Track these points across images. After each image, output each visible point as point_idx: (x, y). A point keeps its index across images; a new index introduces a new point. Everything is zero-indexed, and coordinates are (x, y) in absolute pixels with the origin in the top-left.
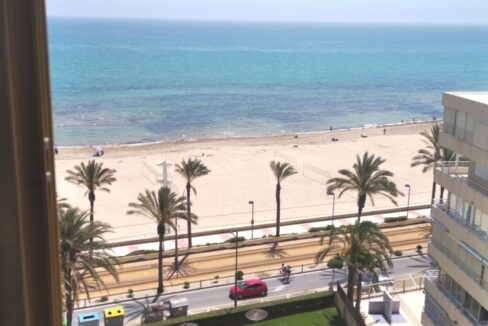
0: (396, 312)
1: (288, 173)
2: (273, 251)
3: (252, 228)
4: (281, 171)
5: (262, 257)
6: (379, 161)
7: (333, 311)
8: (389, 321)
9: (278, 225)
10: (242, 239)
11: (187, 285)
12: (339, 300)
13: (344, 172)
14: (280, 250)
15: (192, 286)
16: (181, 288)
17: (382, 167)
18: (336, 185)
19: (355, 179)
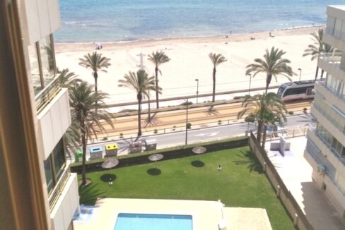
0: (288, 150)
1: (221, 61)
2: (210, 111)
3: (198, 96)
4: (217, 60)
5: (203, 115)
6: (281, 53)
7: (248, 148)
8: (283, 155)
9: (214, 94)
10: (191, 103)
11: (156, 132)
12: (252, 142)
13: (258, 60)
14: (214, 110)
15: (159, 132)
16: (152, 133)
17: (283, 57)
18: (252, 69)
19: (265, 65)
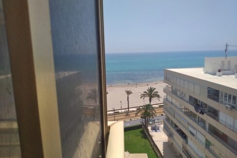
0: (158, 129)
2: (127, 115)
3: (121, 109)
4: (129, 93)
6: (154, 89)
8: (156, 131)
9: (128, 108)
10: (118, 112)
13: (145, 92)
17: (155, 91)
18: (143, 96)
19: (148, 94)
